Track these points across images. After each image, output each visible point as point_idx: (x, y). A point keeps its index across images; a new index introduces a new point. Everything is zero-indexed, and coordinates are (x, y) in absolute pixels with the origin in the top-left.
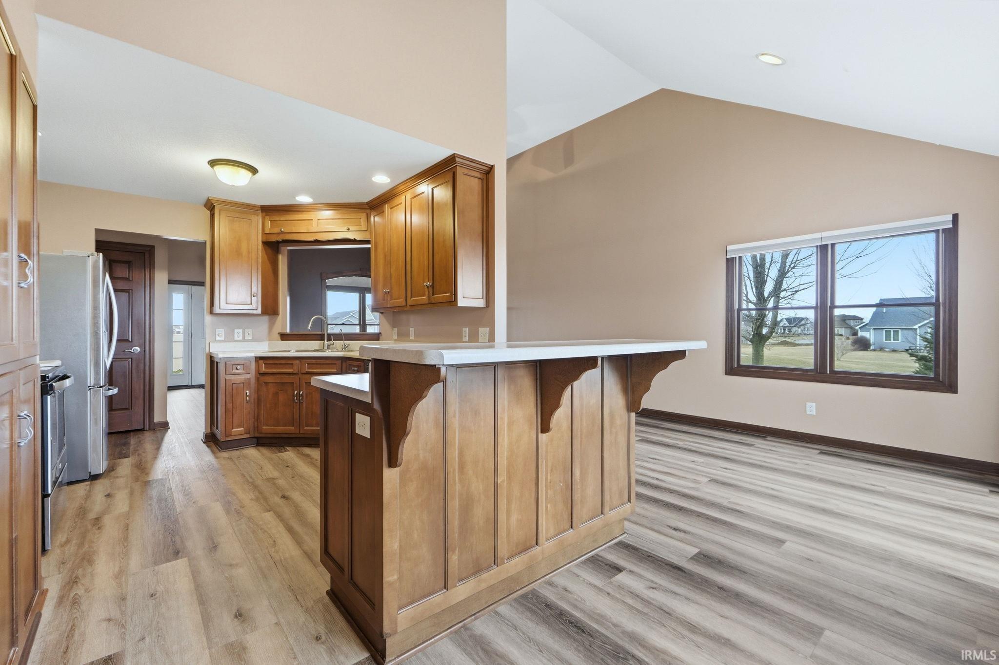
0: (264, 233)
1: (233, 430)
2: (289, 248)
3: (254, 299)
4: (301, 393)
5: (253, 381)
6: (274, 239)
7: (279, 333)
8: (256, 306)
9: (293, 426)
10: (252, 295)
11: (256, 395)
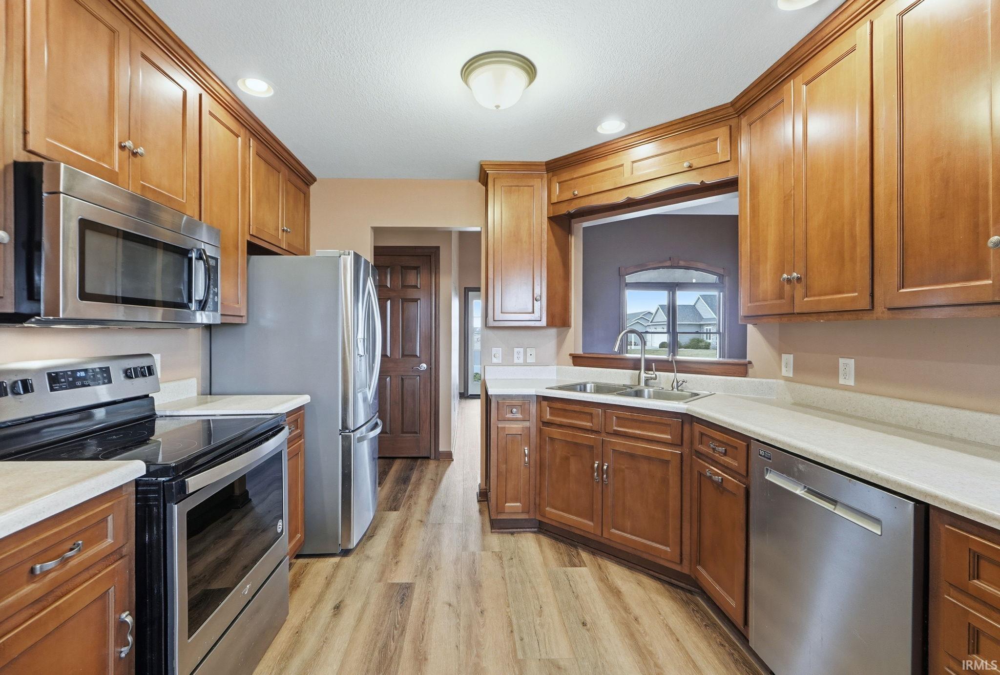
0: (551, 204)
1: (507, 504)
2: (586, 224)
3: (537, 304)
4: (605, 467)
5: (533, 431)
6: (564, 210)
7: (570, 355)
8: (539, 314)
9: (592, 520)
10: (534, 299)
11: (538, 455)
